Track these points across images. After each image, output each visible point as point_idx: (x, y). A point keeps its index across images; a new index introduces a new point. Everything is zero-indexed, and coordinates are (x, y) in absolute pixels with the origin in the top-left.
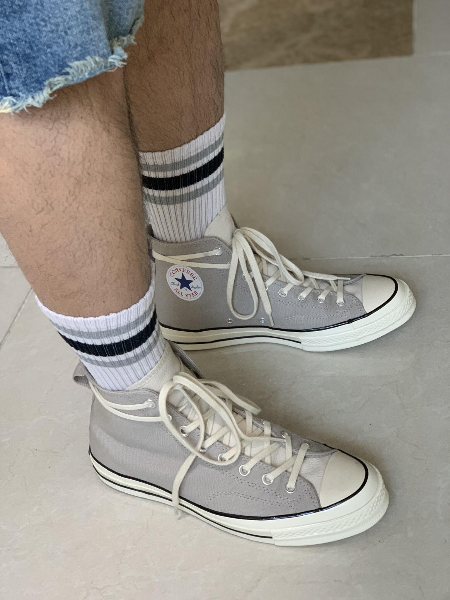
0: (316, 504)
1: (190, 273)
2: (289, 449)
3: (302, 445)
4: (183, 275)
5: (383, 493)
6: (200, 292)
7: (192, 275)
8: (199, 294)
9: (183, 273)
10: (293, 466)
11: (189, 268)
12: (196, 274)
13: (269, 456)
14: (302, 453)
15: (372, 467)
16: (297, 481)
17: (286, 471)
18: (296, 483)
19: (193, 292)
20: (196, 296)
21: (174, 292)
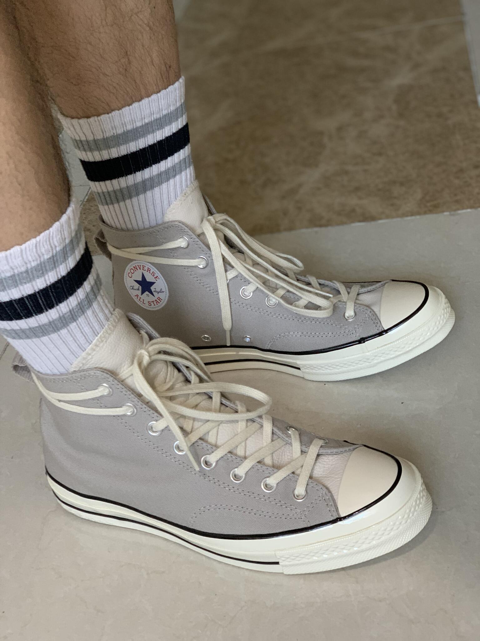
0: (334, 513)
1: (151, 272)
2: (296, 446)
3: (314, 442)
4: (143, 275)
5: (424, 496)
6: (165, 297)
7: (153, 274)
8: (163, 300)
9: (144, 272)
10: (302, 466)
11: (150, 264)
12: (158, 273)
13: (270, 456)
14: (313, 450)
15: (407, 463)
16: (307, 485)
17: (293, 473)
18: (306, 488)
19: (156, 298)
20: (160, 304)
21: (135, 298)
